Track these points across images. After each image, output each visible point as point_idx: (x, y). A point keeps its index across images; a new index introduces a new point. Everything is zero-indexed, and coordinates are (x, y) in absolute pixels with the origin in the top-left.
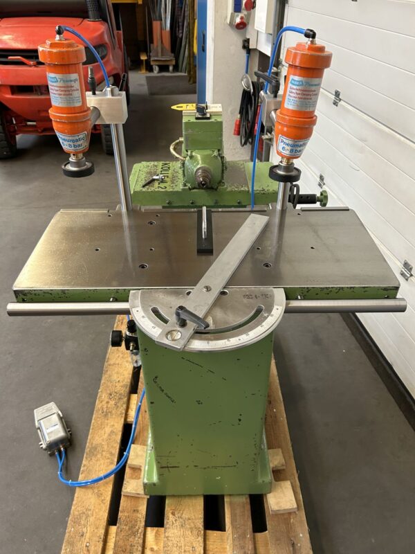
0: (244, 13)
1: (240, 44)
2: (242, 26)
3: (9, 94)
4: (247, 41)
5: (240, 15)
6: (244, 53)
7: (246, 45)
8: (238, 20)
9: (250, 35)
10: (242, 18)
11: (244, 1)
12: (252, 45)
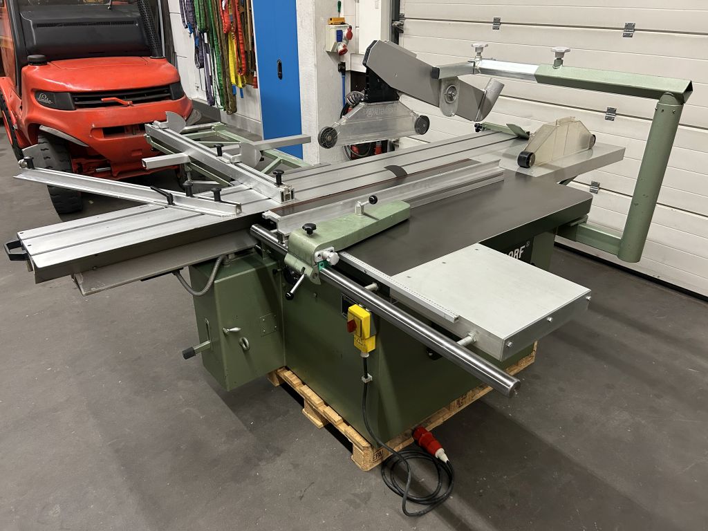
1: (336, 68)
2: (345, 51)
3: (101, 138)
4: (344, 64)
5: (343, 44)
6: (340, 75)
7: (342, 68)
8: (341, 48)
9: (347, 58)
10: (344, 46)
11: (345, 32)
12: (348, 68)
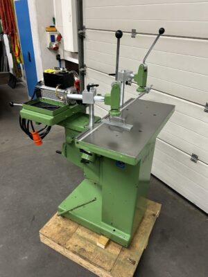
0: (56, 43)
1: (55, 58)
2: (56, 49)
4: (59, 56)
5: (55, 43)
6: (58, 62)
7: (58, 57)
8: (54, 46)
9: (61, 52)
10: (56, 45)
11: (56, 36)
12: (62, 58)
